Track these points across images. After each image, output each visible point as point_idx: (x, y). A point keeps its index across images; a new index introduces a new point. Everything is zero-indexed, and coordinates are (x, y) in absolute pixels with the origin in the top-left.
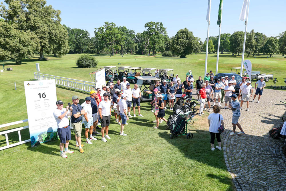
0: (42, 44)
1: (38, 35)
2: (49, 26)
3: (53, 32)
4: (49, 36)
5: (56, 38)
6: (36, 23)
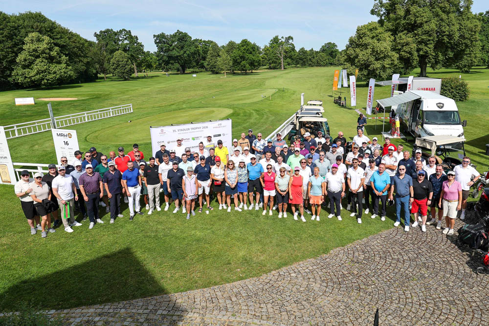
1: (416, 39)
4: (438, 37)
5: (449, 40)
6: (418, 17)
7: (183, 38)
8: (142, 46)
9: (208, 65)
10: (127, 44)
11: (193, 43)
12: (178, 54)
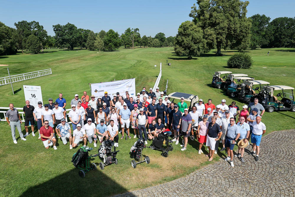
0: (219, 40)
1: (216, 32)
2: (230, 21)
3: (232, 27)
4: (228, 31)
5: (234, 33)
6: (217, 19)
7: (72, 28)
8: (46, 32)
9: (88, 45)
10: (36, 30)
11: (78, 31)
12: (69, 38)
